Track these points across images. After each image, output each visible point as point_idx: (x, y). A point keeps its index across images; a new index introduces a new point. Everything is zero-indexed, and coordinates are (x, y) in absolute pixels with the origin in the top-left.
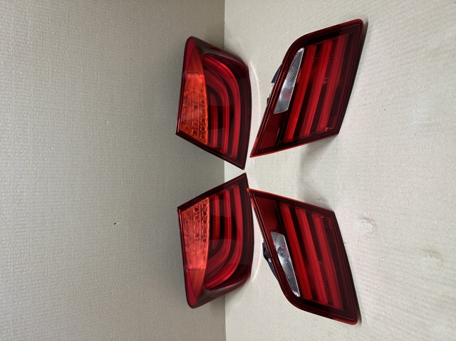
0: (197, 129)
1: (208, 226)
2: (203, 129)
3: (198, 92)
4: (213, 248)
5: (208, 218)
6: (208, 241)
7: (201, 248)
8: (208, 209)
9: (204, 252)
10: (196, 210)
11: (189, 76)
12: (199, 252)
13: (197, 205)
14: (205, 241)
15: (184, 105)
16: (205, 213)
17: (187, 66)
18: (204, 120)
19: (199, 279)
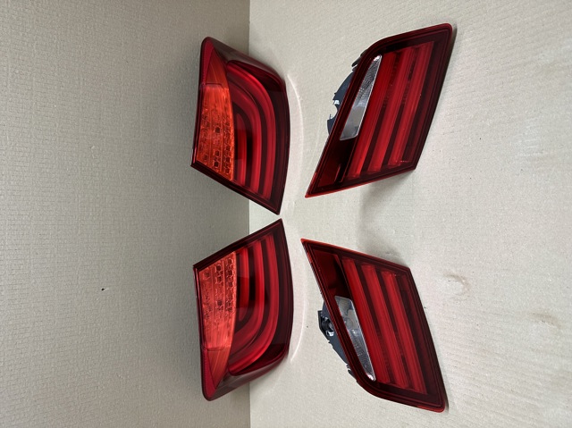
0: (219, 160)
1: (235, 290)
2: (228, 160)
3: (220, 110)
4: (240, 320)
5: (235, 278)
6: (234, 310)
7: (225, 319)
8: (235, 267)
9: (228, 326)
10: (219, 268)
11: (208, 88)
12: (222, 325)
13: (219, 261)
14: (230, 310)
15: (202, 127)
16: (230, 273)
17: (204, 75)
18: (228, 148)
19: (221, 362)
